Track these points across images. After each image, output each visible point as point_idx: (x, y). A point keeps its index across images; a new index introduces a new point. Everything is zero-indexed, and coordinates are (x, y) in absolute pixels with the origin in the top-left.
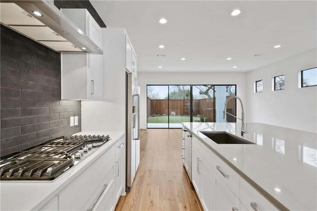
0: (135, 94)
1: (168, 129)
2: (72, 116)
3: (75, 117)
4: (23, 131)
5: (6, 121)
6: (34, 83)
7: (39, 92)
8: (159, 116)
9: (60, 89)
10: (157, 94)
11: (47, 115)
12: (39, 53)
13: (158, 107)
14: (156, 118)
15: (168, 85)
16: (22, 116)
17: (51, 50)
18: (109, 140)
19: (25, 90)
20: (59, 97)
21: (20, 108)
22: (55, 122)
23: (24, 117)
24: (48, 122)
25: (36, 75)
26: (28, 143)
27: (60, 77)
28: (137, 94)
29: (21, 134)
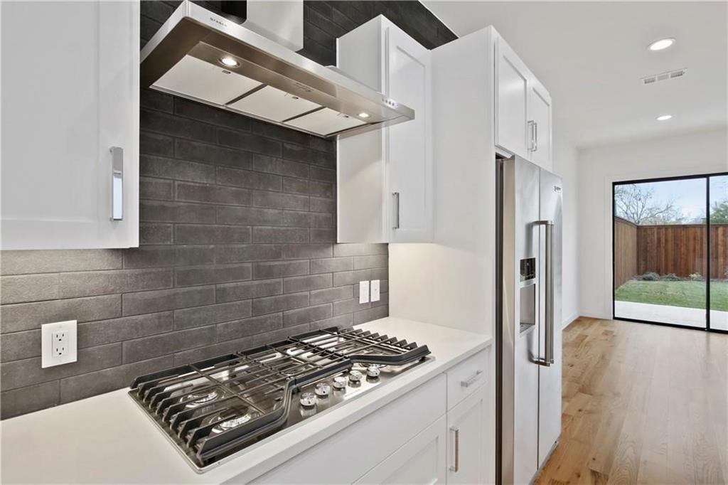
0: (537, 219)
1: (703, 334)
2: (364, 280)
3: (372, 282)
4: (257, 310)
5: (224, 289)
6: (277, 211)
7: (288, 230)
8: (673, 279)
9: (334, 219)
10: (668, 208)
11: (306, 277)
12: (288, 147)
13: (666, 250)
14: (656, 285)
15: (707, 176)
16: (253, 280)
17: (314, 136)
18: (429, 359)
19: (260, 227)
20: (331, 238)
21: (250, 265)
22: (323, 292)
23: (256, 282)
24: (307, 293)
25: (281, 194)
26: (266, 335)
27: (334, 193)
28: (542, 219)
29: (253, 317)
